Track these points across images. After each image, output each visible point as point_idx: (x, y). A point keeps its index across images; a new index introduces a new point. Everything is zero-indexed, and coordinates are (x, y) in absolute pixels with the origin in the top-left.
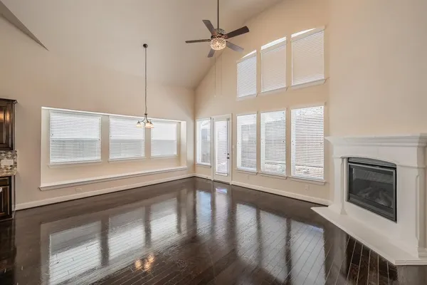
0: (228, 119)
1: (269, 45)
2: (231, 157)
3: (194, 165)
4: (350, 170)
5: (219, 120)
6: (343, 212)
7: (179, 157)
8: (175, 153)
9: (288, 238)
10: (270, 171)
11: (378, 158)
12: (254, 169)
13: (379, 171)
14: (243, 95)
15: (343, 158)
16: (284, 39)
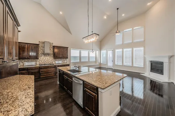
0: (113, 50)
1: (127, 30)
2: (114, 61)
3: (100, 64)
4: (151, 64)
5: (109, 51)
6: (149, 74)
7: (96, 62)
8: (95, 60)
9: (132, 84)
10: (126, 65)
11: (160, 61)
12: (121, 65)
13: (159, 64)
14: (117, 44)
15: (149, 61)
16: (131, 29)
